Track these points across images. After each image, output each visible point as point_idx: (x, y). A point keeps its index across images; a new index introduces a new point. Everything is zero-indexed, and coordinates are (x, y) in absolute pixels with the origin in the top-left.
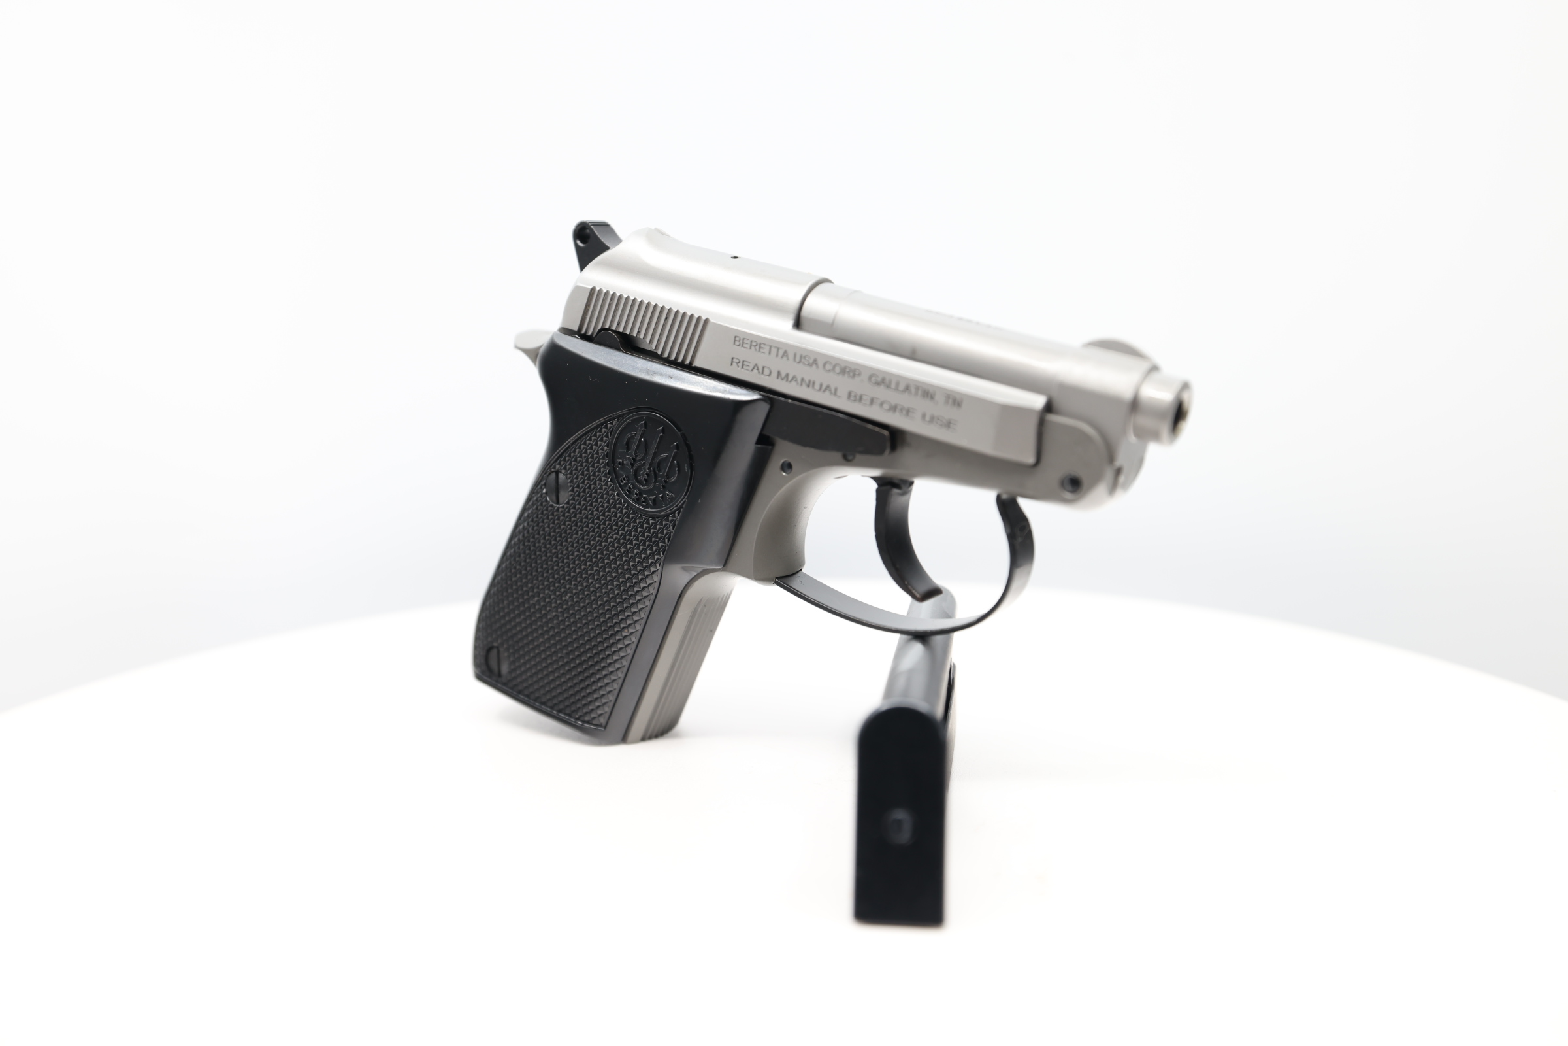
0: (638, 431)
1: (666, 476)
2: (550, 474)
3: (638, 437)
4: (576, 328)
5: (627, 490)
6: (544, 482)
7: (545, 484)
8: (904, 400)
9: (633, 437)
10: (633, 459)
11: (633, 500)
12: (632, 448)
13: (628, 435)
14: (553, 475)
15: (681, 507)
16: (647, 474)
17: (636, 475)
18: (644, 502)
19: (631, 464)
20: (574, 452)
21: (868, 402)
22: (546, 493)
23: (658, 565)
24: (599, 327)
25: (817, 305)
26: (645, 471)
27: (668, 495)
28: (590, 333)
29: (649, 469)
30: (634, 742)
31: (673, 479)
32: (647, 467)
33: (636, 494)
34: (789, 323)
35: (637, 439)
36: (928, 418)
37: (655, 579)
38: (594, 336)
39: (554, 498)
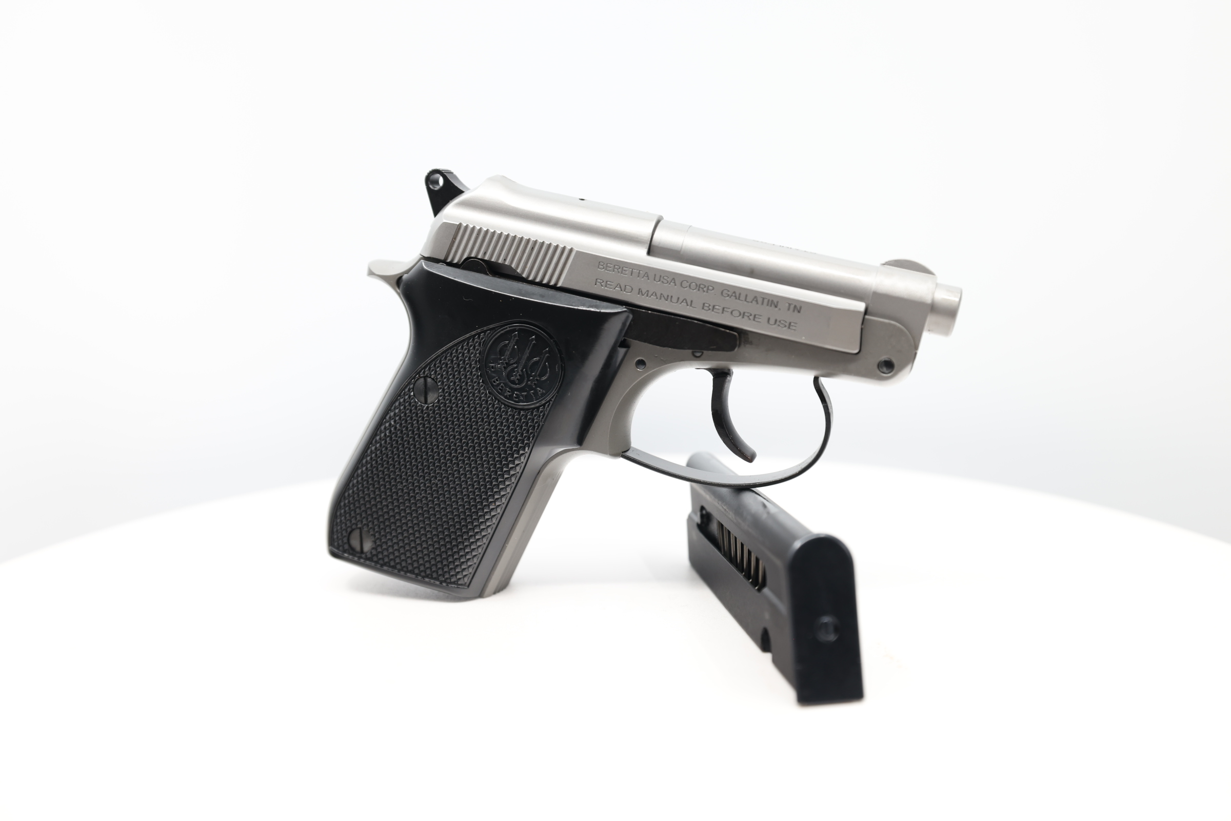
0: (512, 341)
1: (538, 375)
2: (418, 379)
3: (511, 345)
4: (442, 258)
5: (500, 389)
6: (412, 386)
7: (413, 388)
8: (752, 308)
9: (506, 346)
10: (506, 363)
11: (506, 397)
12: (506, 354)
13: (502, 344)
14: (422, 380)
15: (550, 400)
16: (519, 375)
17: (509, 375)
18: (515, 398)
19: (504, 367)
20: (446, 358)
21: (721, 311)
22: (414, 395)
23: (527, 448)
24: (465, 256)
25: (663, 237)
26: (518, 372)
27: (539, 391)
28: (455, 261)
29: (522, 371)
30: (489, 595)
31: (544, 378)
32: (520, 369)
33: (509, 392)
34: (644, 251)
35: (510, 347)
36: (772, 321)
37: (522, 460)
38: (460, 263)
39: (423, 399)
